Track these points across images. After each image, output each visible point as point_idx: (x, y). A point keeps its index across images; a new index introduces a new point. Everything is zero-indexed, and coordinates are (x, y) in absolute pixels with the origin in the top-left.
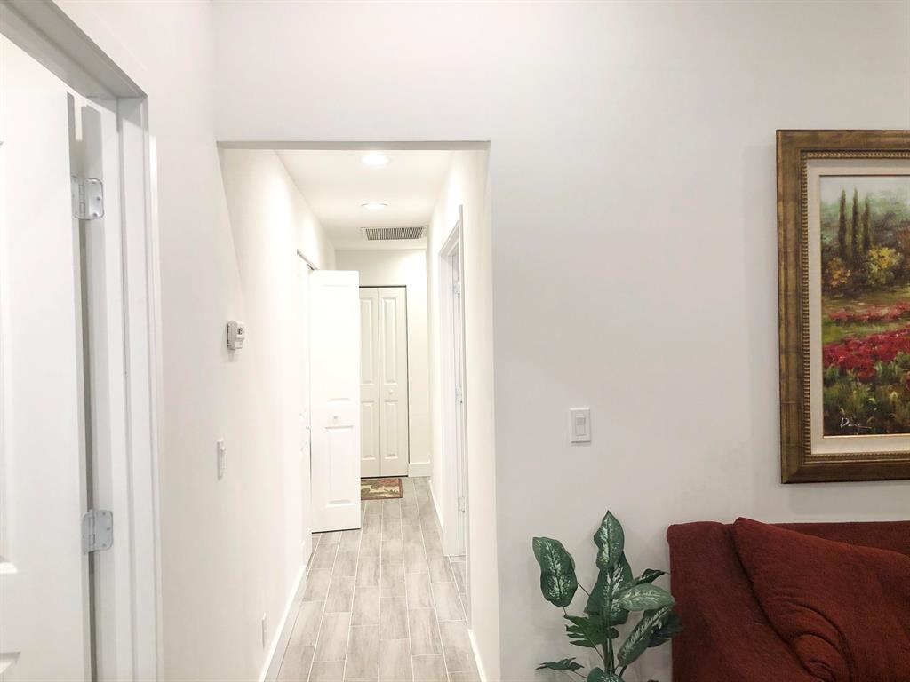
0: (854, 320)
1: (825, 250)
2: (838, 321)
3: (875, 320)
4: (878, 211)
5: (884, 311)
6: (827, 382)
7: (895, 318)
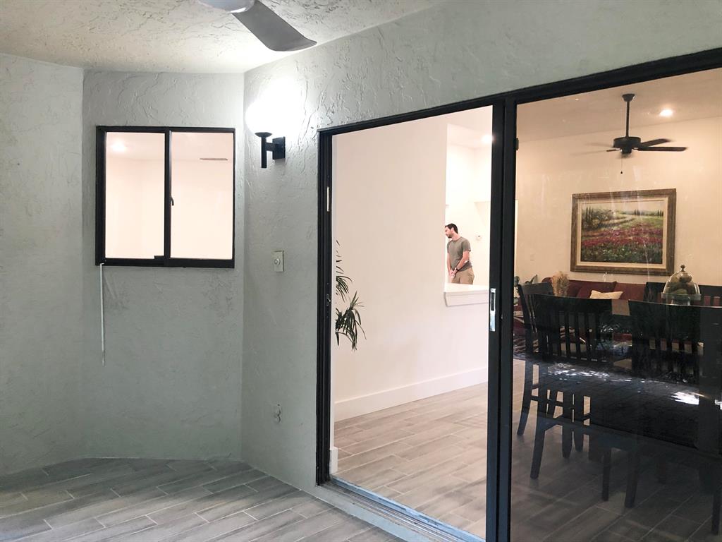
0: (588, 236)
1: (583, 221)
2: (585, 236)
3: (594, 236)
4: (595, 211)
5: (595, 234)
6: (582, 250)
7: (598, 236)
